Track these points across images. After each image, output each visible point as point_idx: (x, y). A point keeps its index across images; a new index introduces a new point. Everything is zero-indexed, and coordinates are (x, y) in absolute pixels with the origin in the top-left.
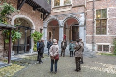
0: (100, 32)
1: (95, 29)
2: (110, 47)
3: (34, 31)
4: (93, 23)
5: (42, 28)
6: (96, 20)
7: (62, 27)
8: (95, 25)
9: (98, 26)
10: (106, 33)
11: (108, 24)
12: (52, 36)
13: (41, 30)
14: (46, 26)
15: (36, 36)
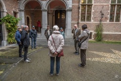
0: (85, 18)
1: (80, 15)
2: (93, 34)
3: (5, 15)
4: (79, 8)
5: (17, 11)
6: (82, 5)
7: (45, 10)
8: (80, 11)
9: (83, 12)
10: (90, 20)
11: (93, 11)
12: (30, 23)
13: (15, 14)
14: (22, 8)
15: (9, 22)
